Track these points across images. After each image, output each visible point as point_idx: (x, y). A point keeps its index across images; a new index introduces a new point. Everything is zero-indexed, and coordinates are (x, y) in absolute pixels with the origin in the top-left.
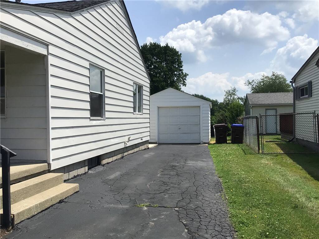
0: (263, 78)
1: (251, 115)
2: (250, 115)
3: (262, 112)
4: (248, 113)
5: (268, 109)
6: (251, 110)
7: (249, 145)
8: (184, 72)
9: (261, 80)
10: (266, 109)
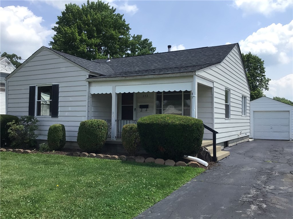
8: (266, 77)
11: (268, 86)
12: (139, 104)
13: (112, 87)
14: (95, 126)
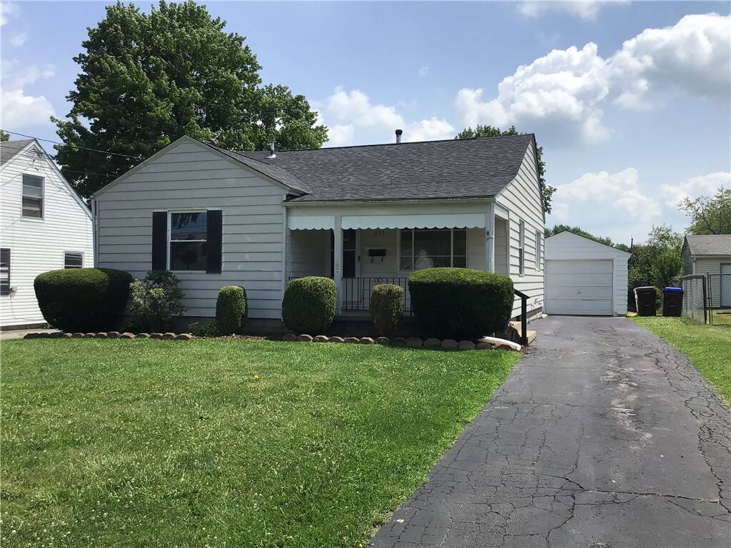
0: (721, 194)
1: (694, 274)
2: (691, 273)
3: (714, 268)
4: (688, 270)
5: (726, 264)
6: (694, 264)
7: (691, 317)
8: (546, 184)
9: (715, 199)
10: (721, 264)
11: (551, 203)
12: (367, 249)
13: (334, 217)
14: (321, 288)
